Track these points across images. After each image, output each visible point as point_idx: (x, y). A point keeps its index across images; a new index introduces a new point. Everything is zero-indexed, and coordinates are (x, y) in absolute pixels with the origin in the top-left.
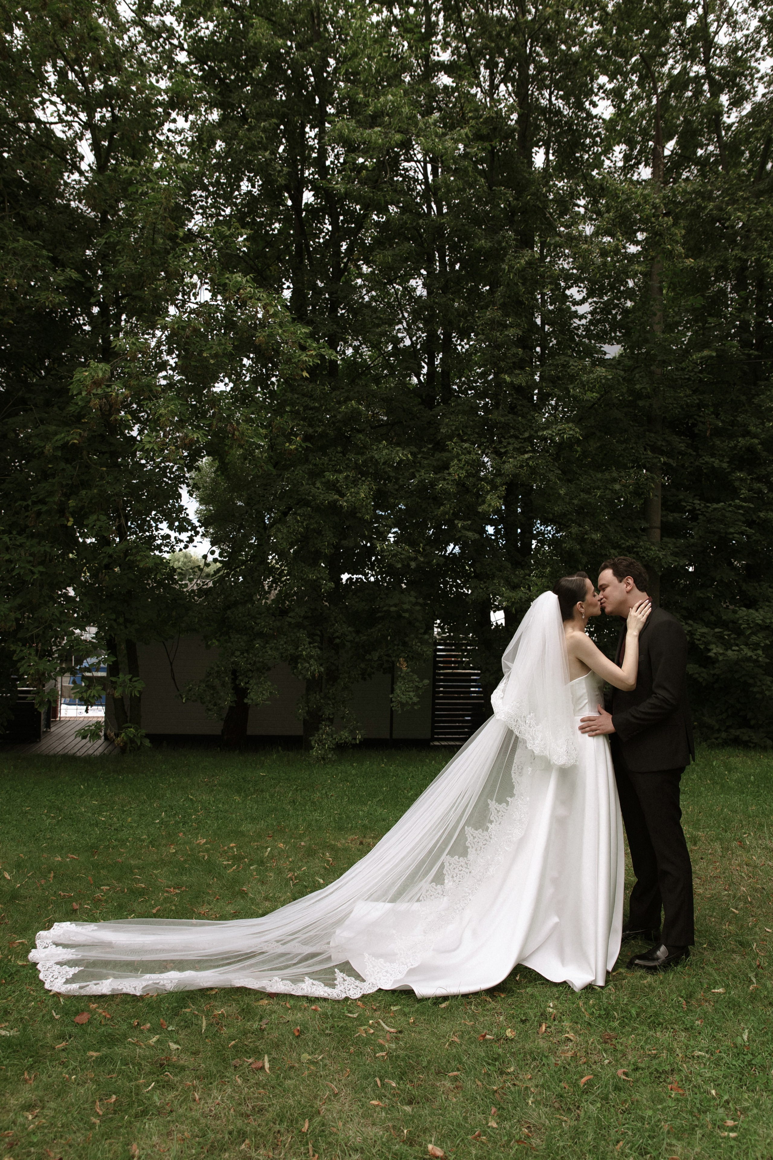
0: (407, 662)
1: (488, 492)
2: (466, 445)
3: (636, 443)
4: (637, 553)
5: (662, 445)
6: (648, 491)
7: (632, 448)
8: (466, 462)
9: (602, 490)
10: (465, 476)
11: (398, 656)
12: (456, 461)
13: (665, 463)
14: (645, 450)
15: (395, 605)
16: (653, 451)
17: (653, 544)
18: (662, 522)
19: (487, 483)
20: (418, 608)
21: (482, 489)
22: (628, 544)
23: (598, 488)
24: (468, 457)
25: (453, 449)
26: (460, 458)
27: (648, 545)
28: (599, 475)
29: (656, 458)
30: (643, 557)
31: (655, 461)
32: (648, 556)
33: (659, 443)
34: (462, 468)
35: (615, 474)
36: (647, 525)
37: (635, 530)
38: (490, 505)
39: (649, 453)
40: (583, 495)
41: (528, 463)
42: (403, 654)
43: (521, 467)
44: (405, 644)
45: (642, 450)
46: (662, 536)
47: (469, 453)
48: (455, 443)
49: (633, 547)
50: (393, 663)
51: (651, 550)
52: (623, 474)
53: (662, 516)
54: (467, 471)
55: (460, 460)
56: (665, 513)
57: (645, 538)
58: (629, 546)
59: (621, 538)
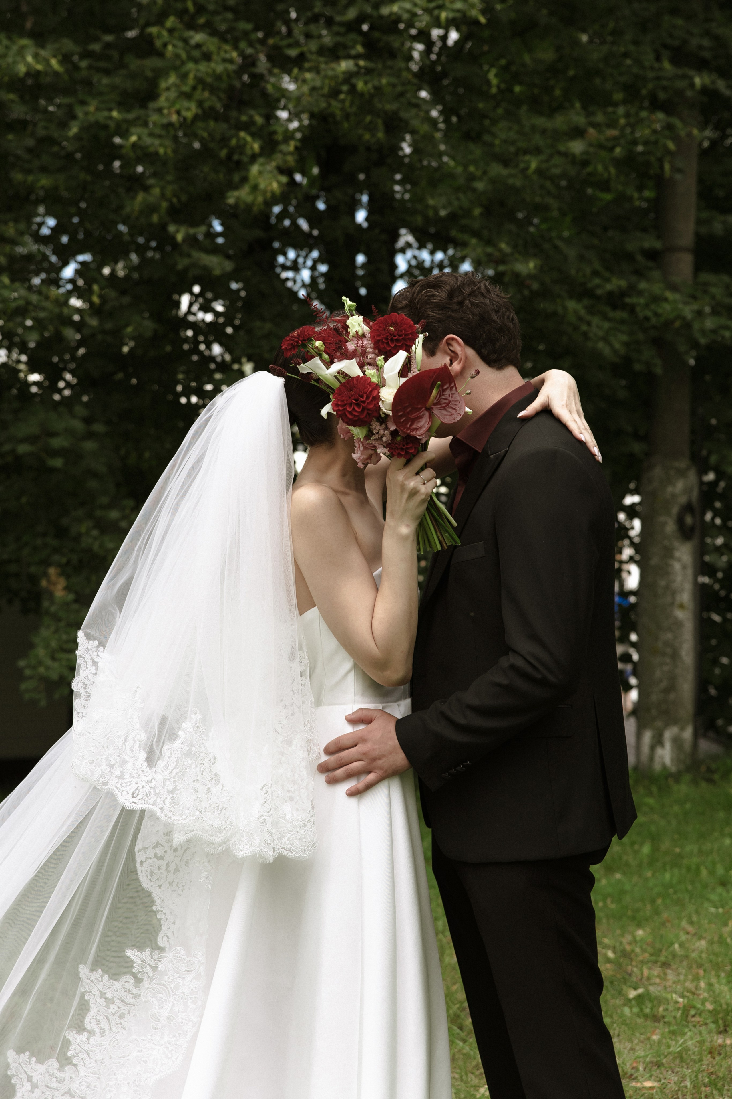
0: (68, 577)
1: (254, 158)
2: (198, 37)
3: (636, 43)
4: (632, 309)
5: (700, 47)
6: (660, 161)
7: (626, 55)
8: (200, 81)
9: (542, 157)
10: (196, 117)
11: (46, 563)
12: (172, 79)
13: (704, 90)
14: (658, 58)
15: (31, 439)
16: (675, 61)
17: (674, 288)
18: (698, 235)
19: (253, 135)
20: (90, 445)
21: (241, 147)
22: (609, 287)
23: (537, 151)
24: (203, 67)
25: (165, 45)
26: (184, 69)
27: (657, 288)
28: (541, 121)
29: (684, 77)
30: (647, 319)
31: (680, 84)
32: (656, 314)
33: (694, 42)
34: (188, 96)
35: (579, 119)
36: (658, 245)
37: (630, 257)
38: (255, 188)
39: (667, 65)
40: (496, 169)
41: (353, 88)
42: (56, 558)
43: (334, 93)
44: (62, 533)
45: (649, 59)
46: (698, 268)
47: (207, 57)
48: (171, 31)
49: (623, 294)
50: (34, 579)
51: (666, 300)
52: (600, 118)
53: (699, 222)
54: (200, 104)
55: (184, 77)
56: (705, 215)
57: (656, 274)
58: (610, 294)
59: (596, 273)
